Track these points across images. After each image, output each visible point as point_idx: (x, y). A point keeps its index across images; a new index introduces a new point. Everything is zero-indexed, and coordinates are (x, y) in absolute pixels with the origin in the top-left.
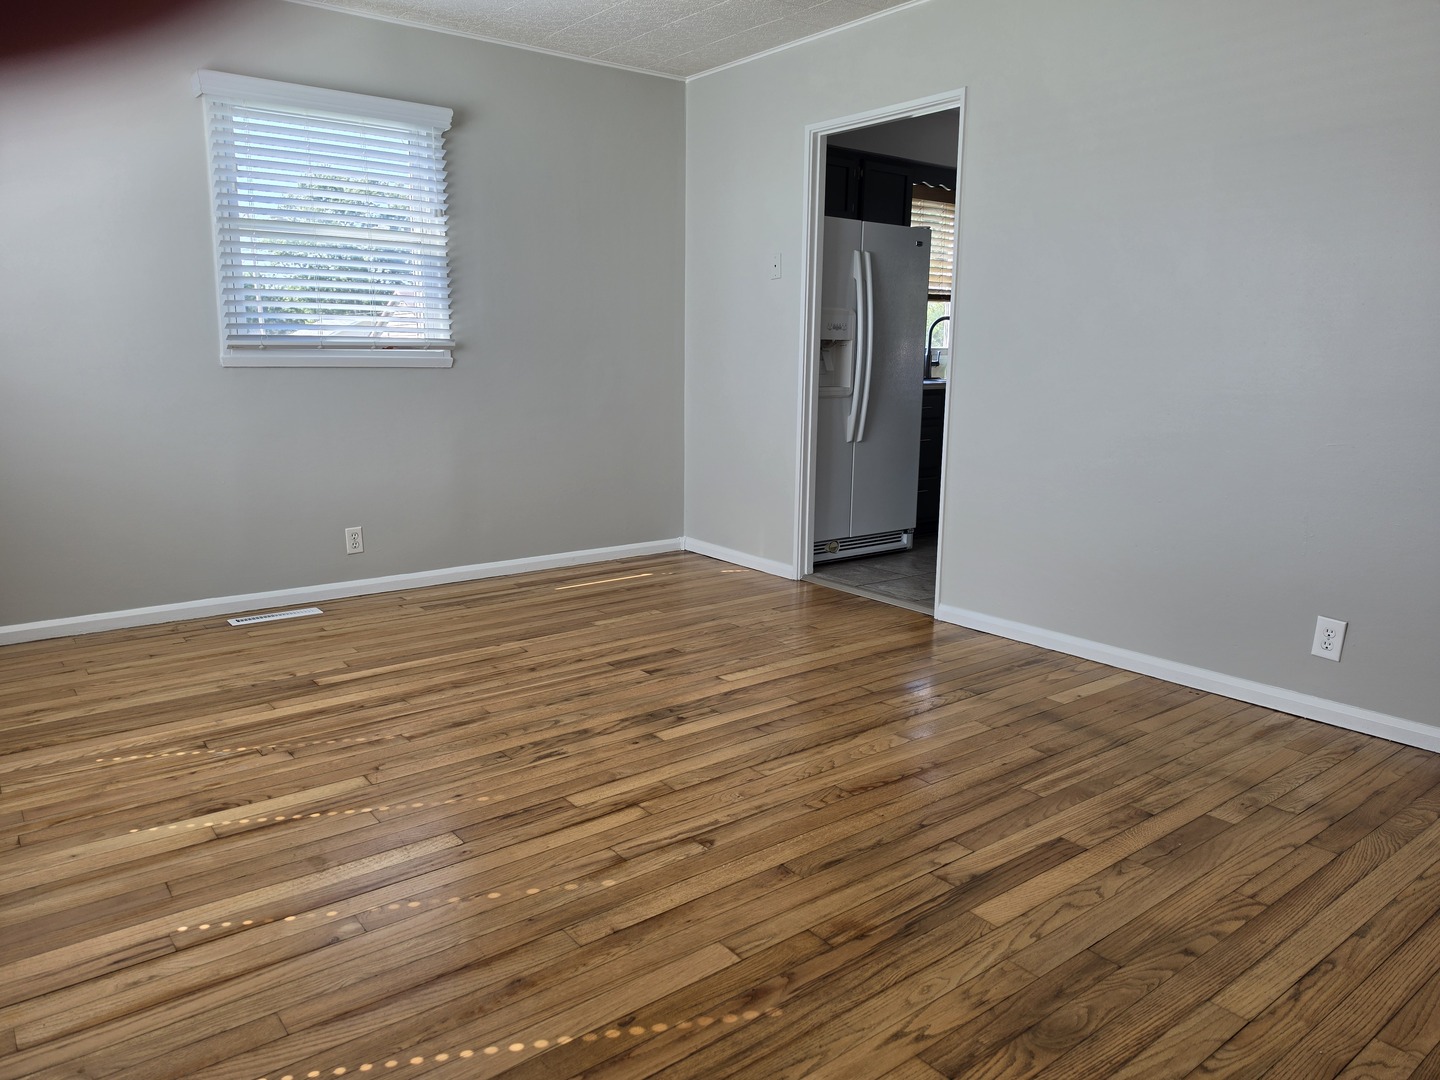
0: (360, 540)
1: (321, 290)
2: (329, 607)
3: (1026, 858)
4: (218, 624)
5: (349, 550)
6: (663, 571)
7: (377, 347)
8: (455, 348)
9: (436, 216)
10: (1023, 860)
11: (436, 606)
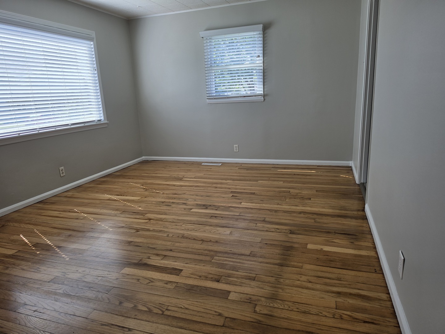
0: (237, 148)
1: (233, 82)
2: (223, 164)
3: (164, 268)
4: (199, 164)
5: (235, 151)
6: (319, 171)
7: (241, 97)
8: (264, 96)
9: (257, 57)
10: (163, 268)
11: (242, 168)
